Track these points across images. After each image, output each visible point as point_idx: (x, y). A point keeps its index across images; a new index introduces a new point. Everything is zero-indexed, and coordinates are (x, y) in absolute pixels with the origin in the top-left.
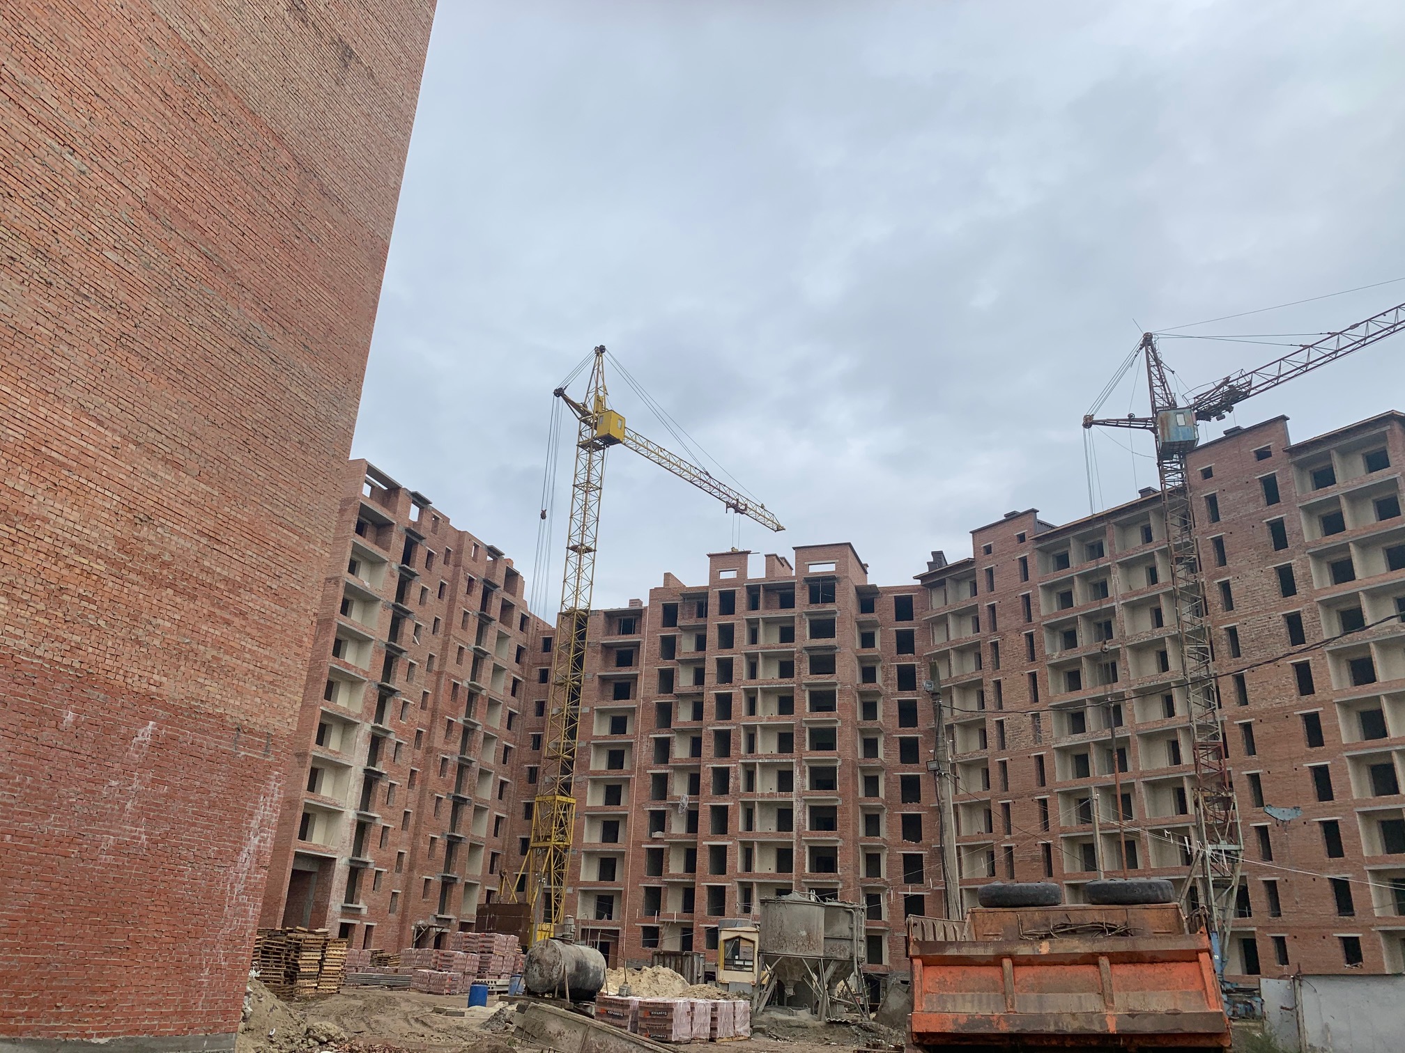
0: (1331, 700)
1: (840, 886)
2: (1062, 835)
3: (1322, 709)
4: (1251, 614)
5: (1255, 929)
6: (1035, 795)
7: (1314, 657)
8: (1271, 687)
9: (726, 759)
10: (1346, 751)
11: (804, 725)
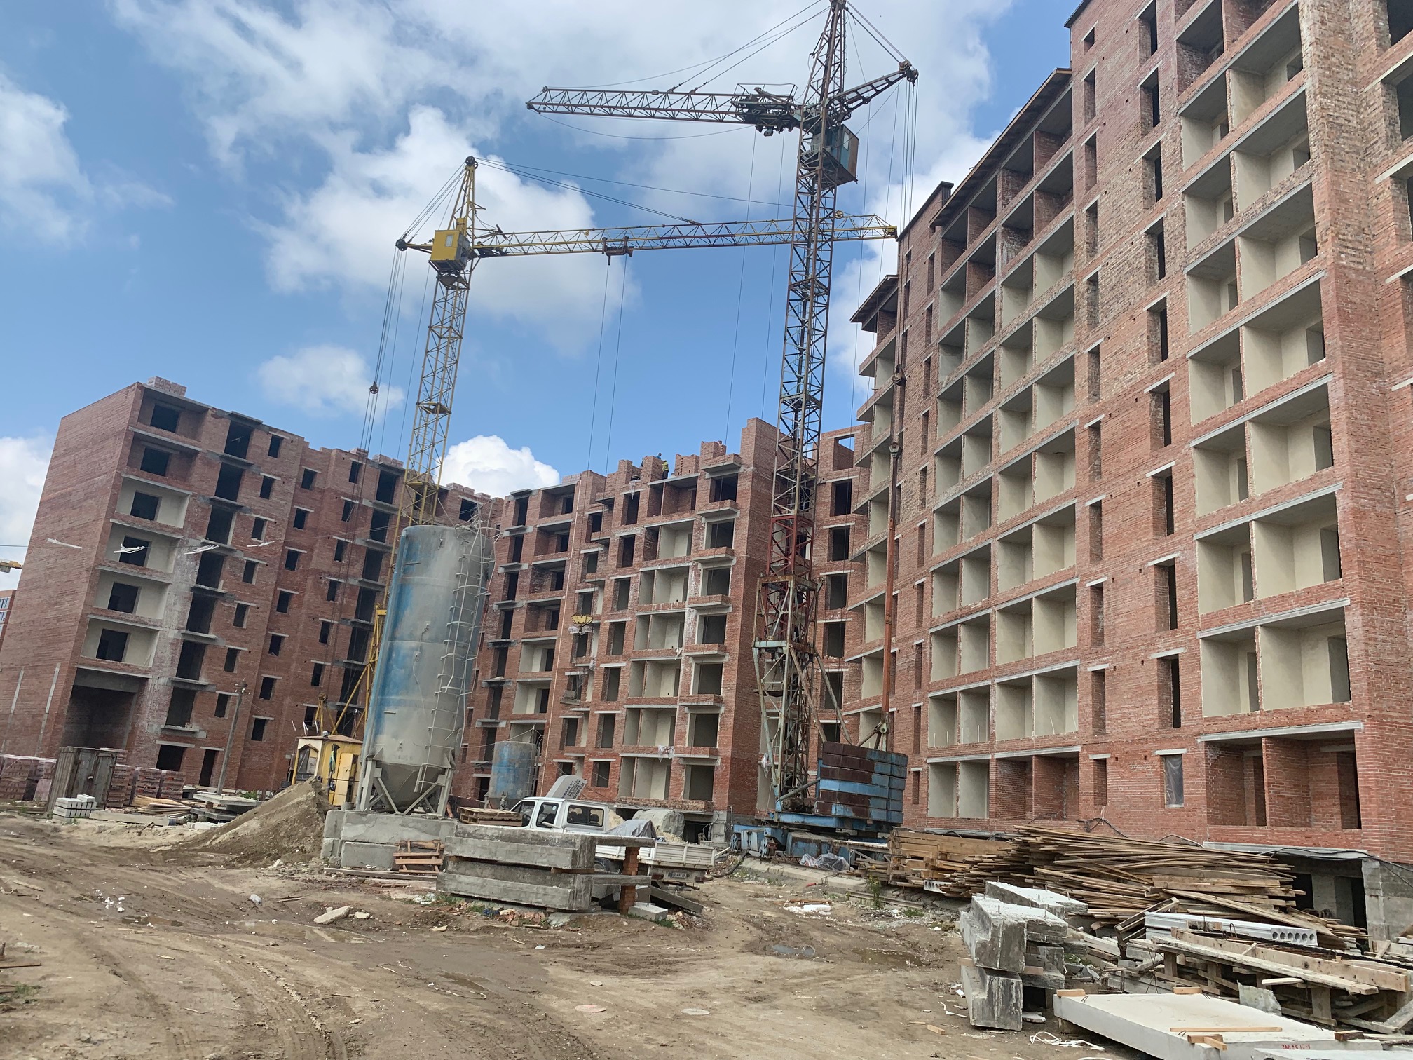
0: (1184, 357)
1: (722, 710)
2: (932, 631)
3: (1173, 374)
4: (1114, 247)
5: (1078, 749)
6: (915, 580)
7: (1171, 288)
8: (1124, 356)
9: (628, 569)
10: (1194, 438)
11: (703, 520)
